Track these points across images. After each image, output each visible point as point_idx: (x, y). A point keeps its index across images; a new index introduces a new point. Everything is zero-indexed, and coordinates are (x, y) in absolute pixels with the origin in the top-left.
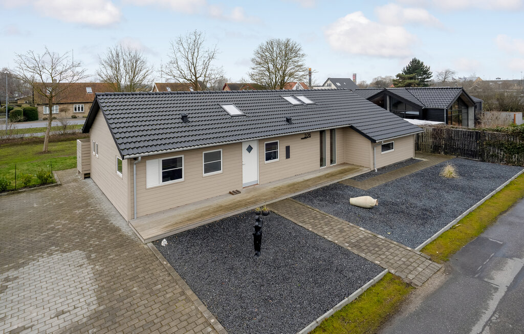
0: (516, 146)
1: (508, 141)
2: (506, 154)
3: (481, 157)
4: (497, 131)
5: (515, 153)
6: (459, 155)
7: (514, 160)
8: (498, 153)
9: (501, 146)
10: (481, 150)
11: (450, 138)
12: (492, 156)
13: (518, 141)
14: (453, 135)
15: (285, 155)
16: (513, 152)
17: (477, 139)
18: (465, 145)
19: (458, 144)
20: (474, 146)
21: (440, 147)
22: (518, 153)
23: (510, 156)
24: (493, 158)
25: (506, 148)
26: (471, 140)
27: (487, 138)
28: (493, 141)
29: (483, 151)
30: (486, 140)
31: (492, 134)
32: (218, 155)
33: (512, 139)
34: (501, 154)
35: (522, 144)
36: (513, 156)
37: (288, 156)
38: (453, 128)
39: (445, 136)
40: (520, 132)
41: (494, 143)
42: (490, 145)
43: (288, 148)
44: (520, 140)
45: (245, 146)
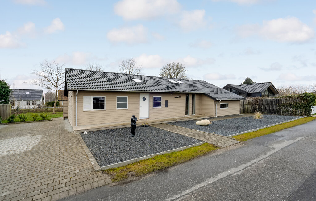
0: (299, 105)
1: (295, 102)
2: (294, 110)
3: (279, 113)
4: (289, 97)
5: (299, 109)
6: (266, 113)
7: (298, 113)
8: (289, 110)
9: (290, 106)
10: (279, 109)
11: (262, 104)
12: (285, 112)
13: (301, 102)
14: (263, 102)
15: (165, 105)
16: (298, 108)
17: (277, 103)
18: (270, 107)
19: (266, 107)
20: (275, 107)
21: (255, 109)
22: (301, 109)
23: (296, 111)
24: (286, 113)
25: (294, 106)
26: (273, 104)
27: (283, 102)
28: (286, 103)
29: (280, 109)
30: (282, 103)
31: (285, 99)
32: (125, 99)
33: (297, 101)
34: (290, 110)
35: (303, 104)
36: (298, 111)
37: (167, 106)
38: (263, 98)
39: (259, 103)
40: (303, 96)
41: (287, 104)
42: (284, 106)
43: (167, 102)
44: (302, 101)
45: (142, 96)
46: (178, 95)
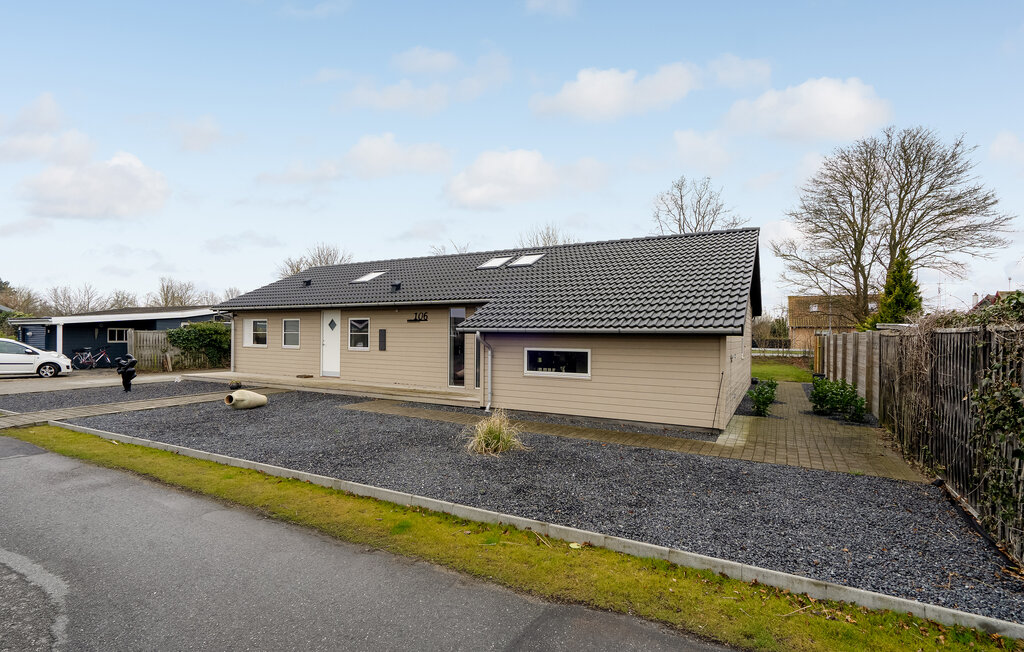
15: (378, 344)
37: (383, 347)
43: (383, 334)
45: (327, 318)
46: (420, 311)
